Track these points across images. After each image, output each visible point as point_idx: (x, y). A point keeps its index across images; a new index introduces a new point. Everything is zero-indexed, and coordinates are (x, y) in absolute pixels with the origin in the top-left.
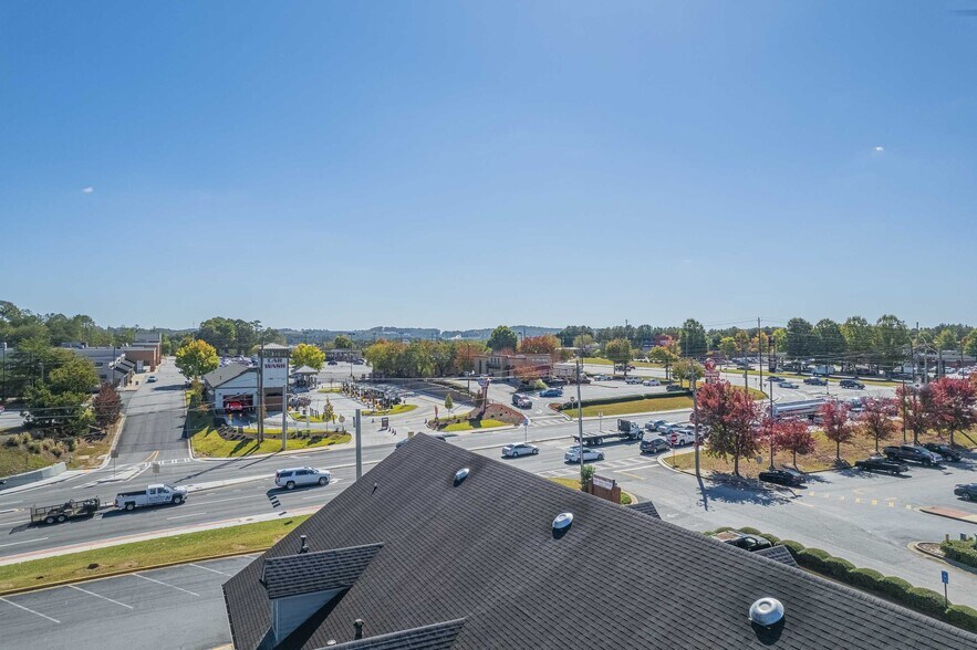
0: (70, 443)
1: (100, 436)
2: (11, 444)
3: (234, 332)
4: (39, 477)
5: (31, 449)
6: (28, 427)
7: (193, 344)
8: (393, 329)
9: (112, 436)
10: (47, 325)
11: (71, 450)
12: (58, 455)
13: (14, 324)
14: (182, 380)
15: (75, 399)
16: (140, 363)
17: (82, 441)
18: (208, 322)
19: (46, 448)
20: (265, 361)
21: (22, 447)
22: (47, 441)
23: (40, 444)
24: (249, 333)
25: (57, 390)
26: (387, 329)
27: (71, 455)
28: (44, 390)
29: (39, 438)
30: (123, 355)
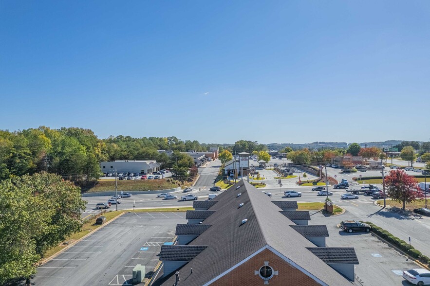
0: (183, 182)
1: (191, 181)
2: (168, 181)
3: (247, 146)
4: (174, 190)
5: (173, 183)
6: (173, 176)
7: (224, 151)
8: (323, 143)
9: (195, 181)
10: (185, 144)
11: (183, 184)
12: (179, 185)
13: (176, 144)
14: (220, 164)
15: (184, 169)
16: (209, 158)
17: (186, 182)
18: (238, 142)
19: (176, 183)
20: (241, 158)
21: (171, 182)
22: (177, 181)
23: (175, 181)
24: (253, 146)
25: (180, 166)
26: (320, 143)
27: (183, 185)
28: (176, 166)
29: (175, 180)
30: (204, 155)
